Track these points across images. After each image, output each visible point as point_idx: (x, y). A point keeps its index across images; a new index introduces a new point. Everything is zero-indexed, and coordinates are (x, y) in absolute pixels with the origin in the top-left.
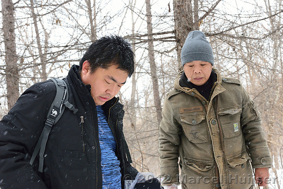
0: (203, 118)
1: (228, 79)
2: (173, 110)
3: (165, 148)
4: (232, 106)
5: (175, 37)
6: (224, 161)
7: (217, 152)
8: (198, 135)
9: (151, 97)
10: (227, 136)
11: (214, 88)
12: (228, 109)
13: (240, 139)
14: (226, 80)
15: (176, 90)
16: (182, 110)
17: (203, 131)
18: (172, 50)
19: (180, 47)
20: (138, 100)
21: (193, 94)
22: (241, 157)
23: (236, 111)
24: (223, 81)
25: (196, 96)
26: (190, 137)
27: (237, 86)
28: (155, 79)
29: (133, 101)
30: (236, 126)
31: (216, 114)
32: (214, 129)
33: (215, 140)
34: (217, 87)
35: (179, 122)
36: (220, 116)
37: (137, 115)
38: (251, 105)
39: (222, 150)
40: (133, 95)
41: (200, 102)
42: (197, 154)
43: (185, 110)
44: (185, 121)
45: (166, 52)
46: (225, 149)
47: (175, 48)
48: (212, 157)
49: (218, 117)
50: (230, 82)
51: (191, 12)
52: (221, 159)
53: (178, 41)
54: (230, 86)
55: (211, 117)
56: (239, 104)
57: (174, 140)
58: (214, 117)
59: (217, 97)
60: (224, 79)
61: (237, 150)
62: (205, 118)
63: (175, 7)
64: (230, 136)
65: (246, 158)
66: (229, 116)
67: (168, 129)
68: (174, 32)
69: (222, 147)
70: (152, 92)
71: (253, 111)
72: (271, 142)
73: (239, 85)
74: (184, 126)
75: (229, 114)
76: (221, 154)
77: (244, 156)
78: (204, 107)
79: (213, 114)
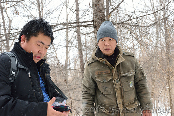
0: (110, 78)
1: (126, 53)
2: (91, 73)
3: (86, 97)
4: (129, 71)
5: (93, 25)
6: (124, 106)
7: (119, 100)
8: (107, 89)
9: (78, 62)
10: (125, 90)
11: (118, 59)
12: (127, 72)
13: (134, 92)
14: (125, 53)
15: (93, 59)
16: (97, 73)
17: (110, 86)
18: (92, 32)
19: (96, 31)
20: (70, 64)
21: (104, 62)
22: (134, 103)
23: (131, 74)
24: (123, 54)
25: (106, 63)
26: (102, 90)
27: (132, 58)
28: (81, 51)
29: (66, 65)
30: (131, 84)
31: (119, 75)
32: (118, 85)
33: (118, 92)
34: (119, 58)
35: (95, 81)
36: (121, 77)
37: (69, 75)
38: (141, 69)
39: (122, 99)
40: (66, 61)
41: (109, 67)
43: (99, 73)
44: (99, 80)
45: (88, 34)
46: (124, 98)
47: (93, 31)
48: (116, 103)
49: (120, 77)
50: (128, 54)
51: (104, 8)
52: (121, 105)
53: (95, 27)
54: (128, 57)
55: (115, 77)
56: (133, 69)
57: (92, 92)
58: (118, 77)
59: (119, 64)
60: (124, 53)
61: (132, 99)
62: (112, 78)
63: (93, 5)
64: (127, 90)
65: (137, 104)
66: (127, 77)
67: (88, 85)
68: (93, 21)
69: (122, 97)
70: (79, 59)
71: (142, 74)
72: (154, 92)
73: (133, 57)
74: (98, 83)
75: (126, 76)
76: (121, 102)
77: (136, 103)
78: (111, 71)
79: (117, 75)
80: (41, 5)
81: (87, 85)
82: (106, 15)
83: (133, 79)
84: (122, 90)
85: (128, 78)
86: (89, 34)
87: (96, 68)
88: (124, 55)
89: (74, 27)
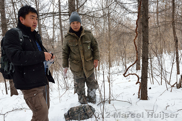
0: (77, 44)
5: (69, 14)
7: (82, 56)
9: (60, 38)
11: (81, 33)
12: (86, 41)
15: (68, 34)
16: (70, 41)
17: (77, 49)
18: (68, 19)
20: (55, 39)
21: (73, 35)
22: (90, 58)
23: (89, 42)
26: (72, 51)
27: (90, 33)
28: (61, 31)
29: (53, 39)
30: (89, 47)
32: (81, 48)
33: (81, 52)
36: (83, 43)
37: (55, 44)
40: (53, 36)
41: (76, 38)
42: (75, 57)
44: (71, 45)
49: (83, 44)
51: (75, 5)
52: (83, 58)
54: (88, 32)
56: (90, 39)
63: (69, 3)
64: (86, 50)
65: (92, 58)
68: (68, 12)
70: (61, 36)
73: (91, 32)
74: (70, 47)
75: (86, 43)
76: (83, 57)
78: (78, 40)
79: (81, 42)
80: (37, 2)
81: (64, 48)
82: (76, 9)
83: (90, 44)
84: (83, 50)
85: (88, 44)
86: (66, 20)
87: (69, 39)
88: (86, 31)
89: (57, 15)
